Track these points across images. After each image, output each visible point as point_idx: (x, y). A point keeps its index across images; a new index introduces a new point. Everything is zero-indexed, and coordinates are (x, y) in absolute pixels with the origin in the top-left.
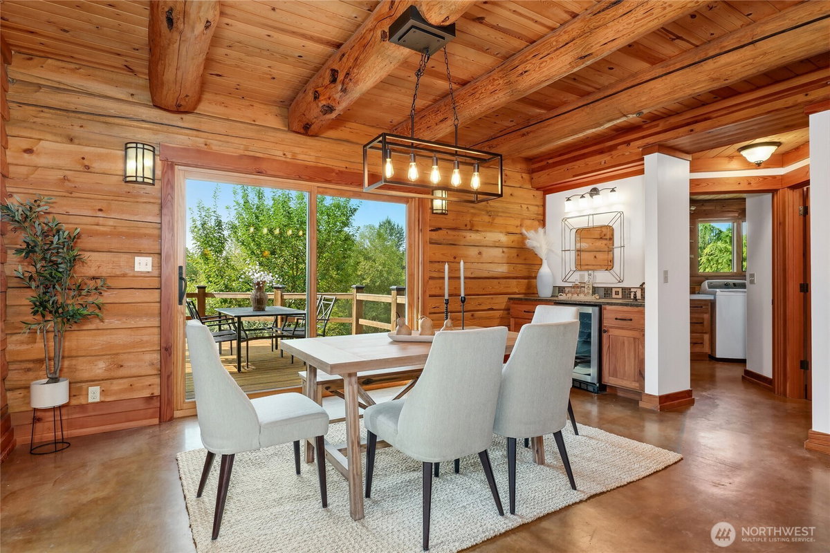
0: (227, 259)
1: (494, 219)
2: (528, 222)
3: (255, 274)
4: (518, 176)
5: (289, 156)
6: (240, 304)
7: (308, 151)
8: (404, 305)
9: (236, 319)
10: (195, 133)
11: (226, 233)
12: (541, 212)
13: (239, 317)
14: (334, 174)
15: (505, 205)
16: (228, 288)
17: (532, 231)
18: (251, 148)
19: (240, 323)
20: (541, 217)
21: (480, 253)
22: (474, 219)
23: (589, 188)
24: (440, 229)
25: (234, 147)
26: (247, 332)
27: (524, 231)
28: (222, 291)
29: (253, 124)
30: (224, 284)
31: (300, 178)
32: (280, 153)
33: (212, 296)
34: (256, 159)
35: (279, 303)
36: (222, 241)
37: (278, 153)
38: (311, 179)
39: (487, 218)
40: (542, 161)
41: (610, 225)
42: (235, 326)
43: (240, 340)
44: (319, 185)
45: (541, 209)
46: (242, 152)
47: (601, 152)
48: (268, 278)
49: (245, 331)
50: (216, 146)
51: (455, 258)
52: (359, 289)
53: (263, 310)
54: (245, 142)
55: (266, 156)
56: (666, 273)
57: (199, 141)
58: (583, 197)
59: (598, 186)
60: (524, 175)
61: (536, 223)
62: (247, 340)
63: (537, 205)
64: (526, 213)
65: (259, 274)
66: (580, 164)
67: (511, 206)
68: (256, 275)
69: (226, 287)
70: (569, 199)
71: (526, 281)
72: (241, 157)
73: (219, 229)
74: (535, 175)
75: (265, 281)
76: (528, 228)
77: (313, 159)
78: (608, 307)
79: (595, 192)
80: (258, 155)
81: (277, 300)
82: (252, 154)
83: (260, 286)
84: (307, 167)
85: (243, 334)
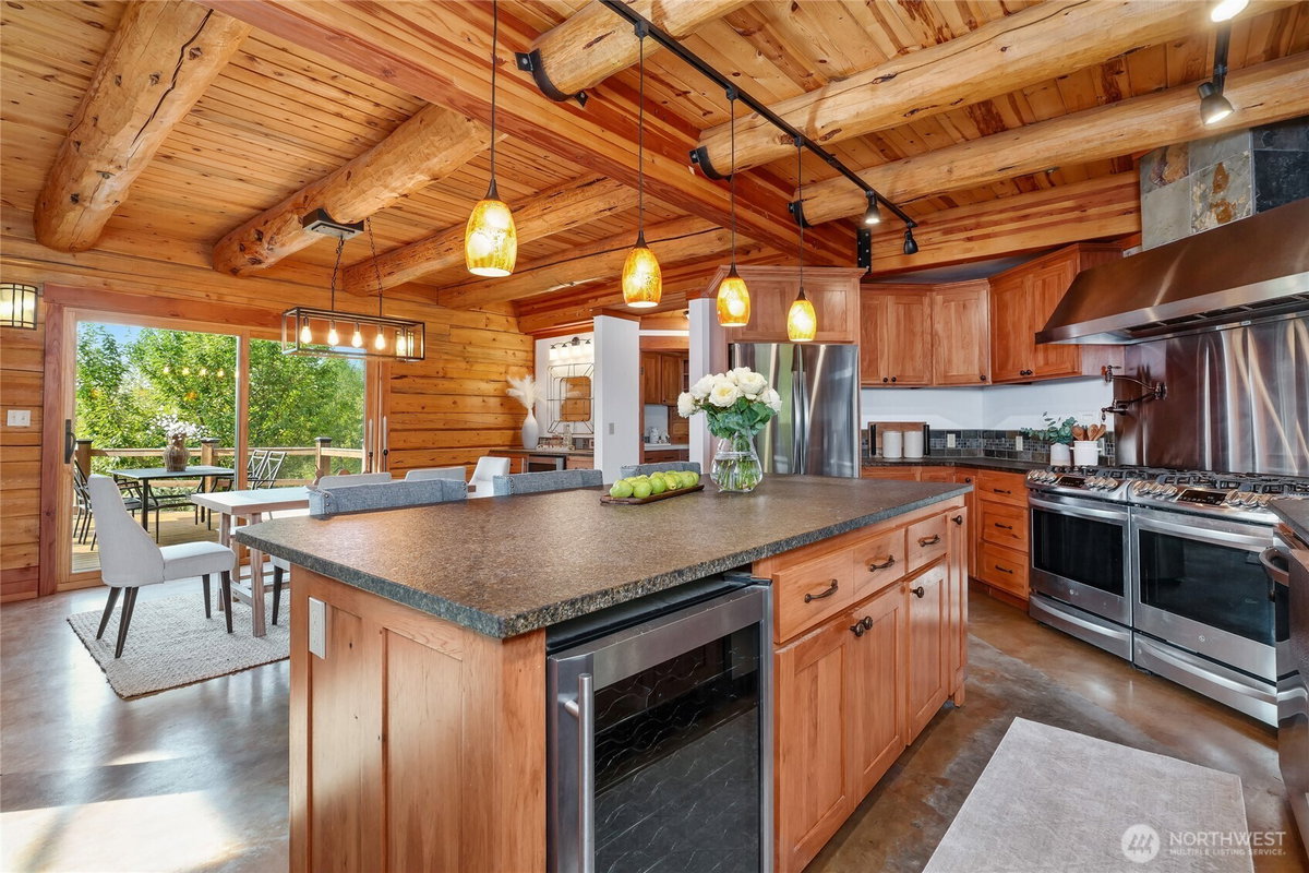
0: (126, 397)
1: (472, 366)
2: (514, 369)
3: (171, 424)
4: (503, 320)
5: (214, 297)
6: (146, 464)
7: (236, 293)
8: (361, 460)
9: (141, 483)
10: (91, 271)
11: (124, 360)
12: (530, 358)
13: (146, 480)
14: (271, 318)
15: (488, 351)
16: (128, 442)
17: (518, 379)
18: (164, 289)
19: (147, 487)
20: (531, 364)
21: (454, 403)
22: (449, 366)
23: (572, 337)
24: (405, 376)
25: (143, 288)
26: (158, 500)
27: (509, 379)
28: (119, 446)
29: (168, 262)
30: (122, 435)
31: (227, 321)
32: (203, 295)
33: (101, 453)
34: (170, 300)
35: (210, 461)
36: (116, 372)
37: (200, 294)
38: (241, 322)
39: (463, 365)
40: (527, 305)
41: (587, 375)
42: (139, 492)
43: (146, 509)
44: (253, 328)
45: (531, 355)
46: (152, 293)
47: (576, 304)
48: (190, 429)
49: (155, 498)
50: (117, 285)
51: (423, 408)
52: (325, 443)
53: (182, 470)
54: (156, 281)
55: (183, 297)
56: (612, 426)
57: (97, 281)
58: (564, 346)
59: (579, 336)
60: (510, 319)
61: (524, 370)
62: (157, 508)
63: (527, 351)
64: (511, 359)
65: (177, 425)
66: (559, 313)
67: (492, 352)
68: (173, 426)
69: (125, 440)
70: (553, 347)
71: (512, 432)
72: (152, 298)
73: (111, 353)
74: (522, 319)
75: (185, 435)
76: (514, 375)
77: (245, 301)
78: (571, 458)
79: (576, 341)
80: (172, 296)
81: (206, 459)
82: (166, 295)
83: (179, 440)
84: (235, 309)
85: (151, 501)
